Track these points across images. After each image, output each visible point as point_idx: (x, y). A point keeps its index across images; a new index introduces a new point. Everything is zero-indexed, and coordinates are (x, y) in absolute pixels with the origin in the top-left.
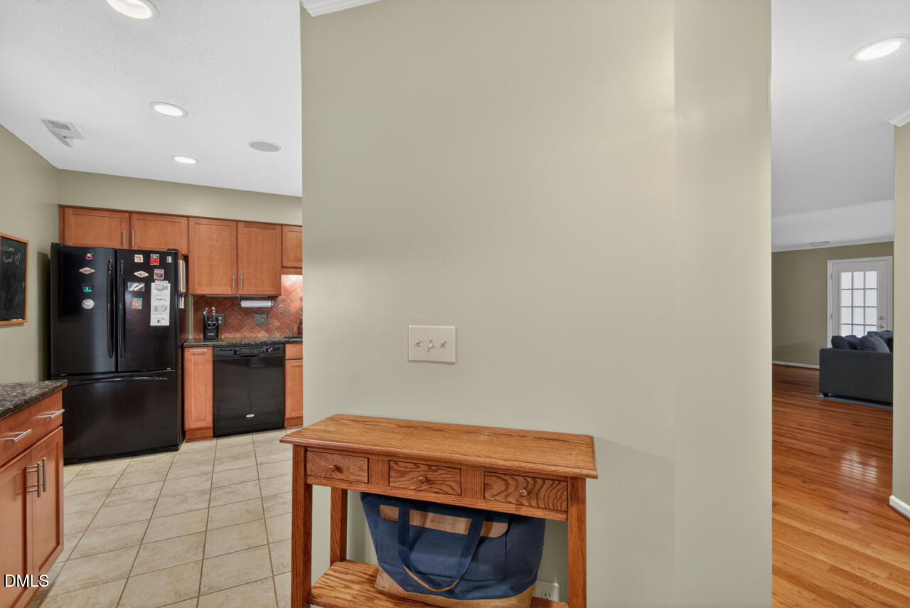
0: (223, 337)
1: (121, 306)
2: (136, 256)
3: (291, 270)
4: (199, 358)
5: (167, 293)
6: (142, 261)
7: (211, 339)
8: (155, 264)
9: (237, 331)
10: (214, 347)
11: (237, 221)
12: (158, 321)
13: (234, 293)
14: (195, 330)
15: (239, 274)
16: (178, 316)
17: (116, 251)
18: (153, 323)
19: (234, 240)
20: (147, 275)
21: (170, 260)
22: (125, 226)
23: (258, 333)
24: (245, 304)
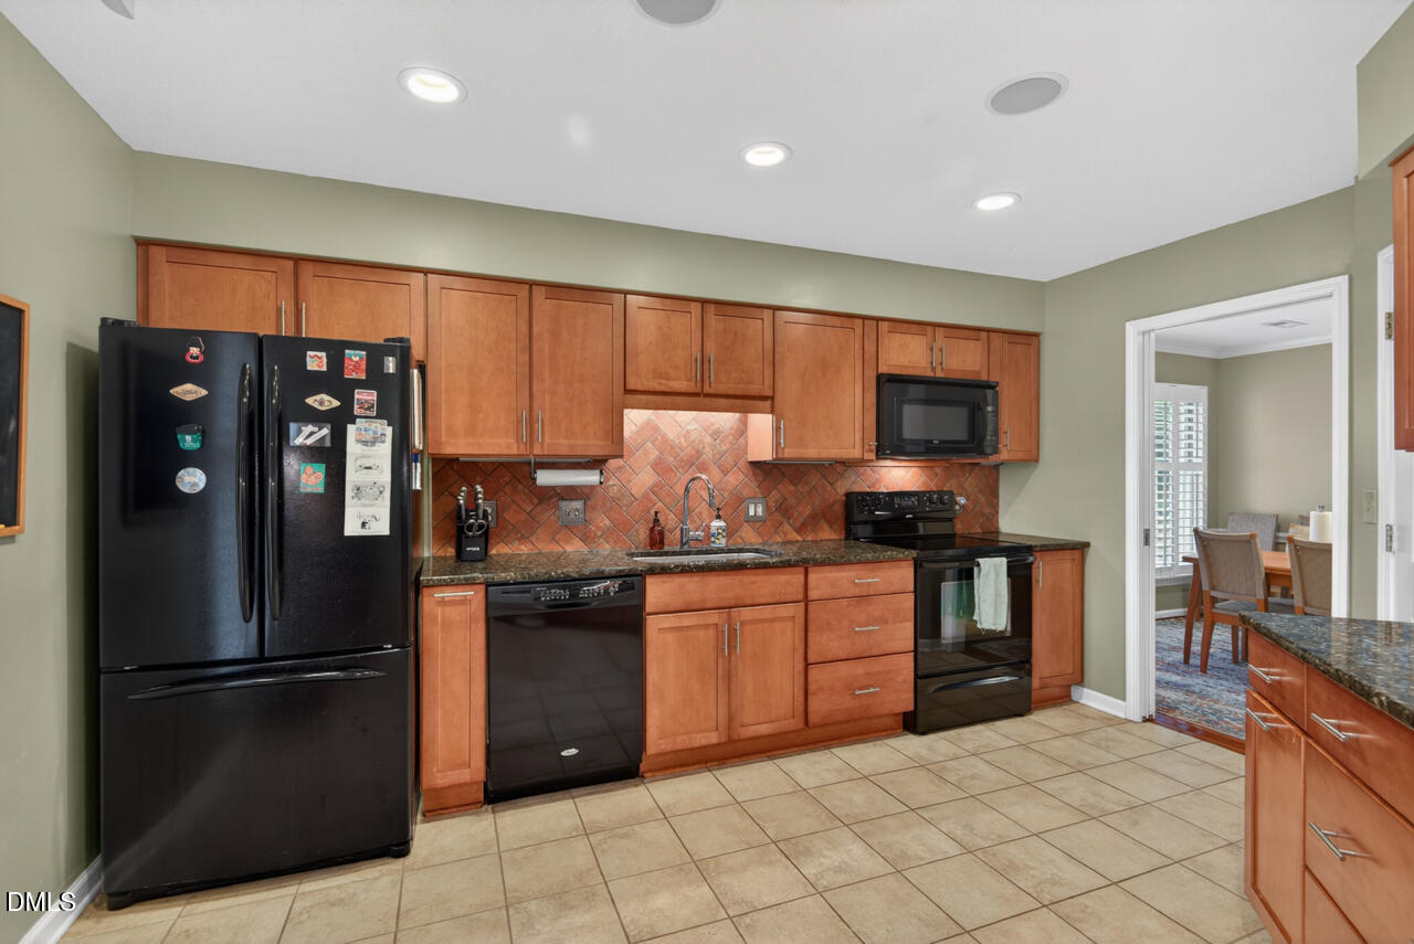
0: (493, 552)
1: (272, 484)
2: (309, 353)
3: (644, 397)
4: (455, 613)
5: (384, 451)
6: (324, 369)
7: (475, 559)
8: (354, 376)
9: (522, 539)
10: (488, 585)
11: (531, 284)
12: (364, 524)
13: (522, 451)
14: (440, 537)
15: (535, 408)
16: (403, 504)
17: (259, 343)
18: (352, 528)
19: (524, 328)
20: (336, 403)
21: (391, 365)
22: (286, 292)
23: (568, 543)
24: (545, 478)
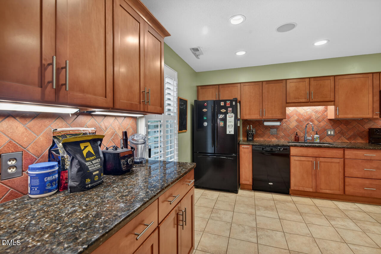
0: (255, 139)
1: (216, 125)
2: (221, 102)
3: (292, 104)
4: (246, 150)
5: (233, 118)
6: (223, 105)
7: (250, 141)
8: (228, 106)
9: (262, 137)
10: (253, 145)
11: (262, 82)
12: (230, 132)
13: (261, 118)
14: (243, 136)
15: (263, 108)
16: (236, 128)
17: (214, 101)
18: (228, 133)
19: (261, 91)
20: (225, 111)
21: (234, 103)
22: (217, 91)
23: (273, 139)
24: (266, 124)
